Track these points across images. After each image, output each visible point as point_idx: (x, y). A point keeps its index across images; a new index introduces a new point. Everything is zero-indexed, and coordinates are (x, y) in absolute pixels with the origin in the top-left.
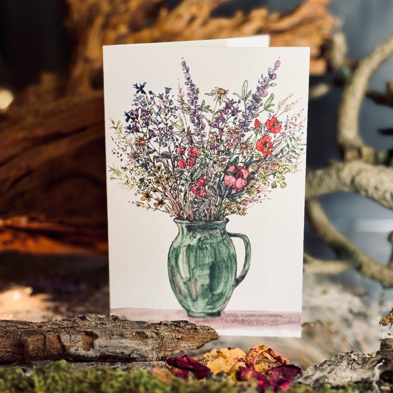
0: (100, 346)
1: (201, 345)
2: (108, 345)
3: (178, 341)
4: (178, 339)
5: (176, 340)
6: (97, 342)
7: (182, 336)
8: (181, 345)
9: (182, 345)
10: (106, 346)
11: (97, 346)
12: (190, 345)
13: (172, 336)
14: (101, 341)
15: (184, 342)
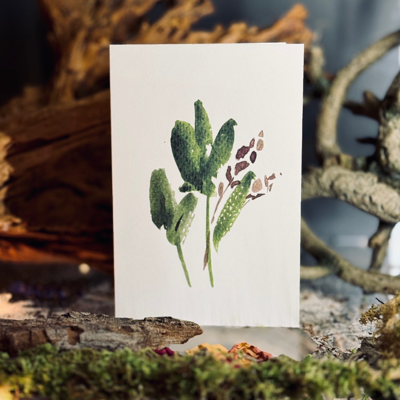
0: (86, 340)
1: (185, 340)
2: (94, 338)
3: (163, 336)
5: (160, 335)
6: (83, 336)
7: (166, 332)
9: (167, 340)
10: (92, 340)
11: (83, 340)
12: (175, 340)
13: (157, 331)
14: (87, 335)
15: (168, 337)
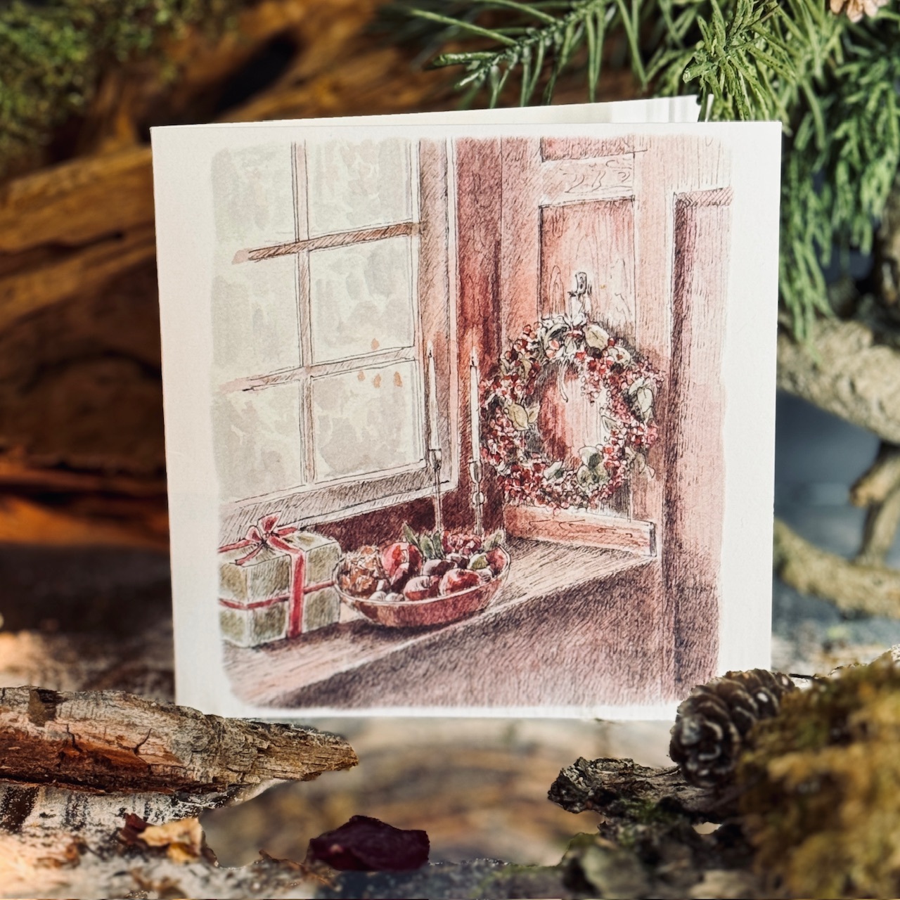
0: (71, 716)
1: (313, 771)
2: (88, 716)
3: (260, 755)
4: (260, 750)
5: (255, 751)
6: (63, 708)
7: (269, 747)
8: (265, 766)
9: (268, 766)
10: (85, 719)
11: (62, 716)
12: (288, 768)
13: (246, 739)
14: (75, 707)
15: (273, 760)
